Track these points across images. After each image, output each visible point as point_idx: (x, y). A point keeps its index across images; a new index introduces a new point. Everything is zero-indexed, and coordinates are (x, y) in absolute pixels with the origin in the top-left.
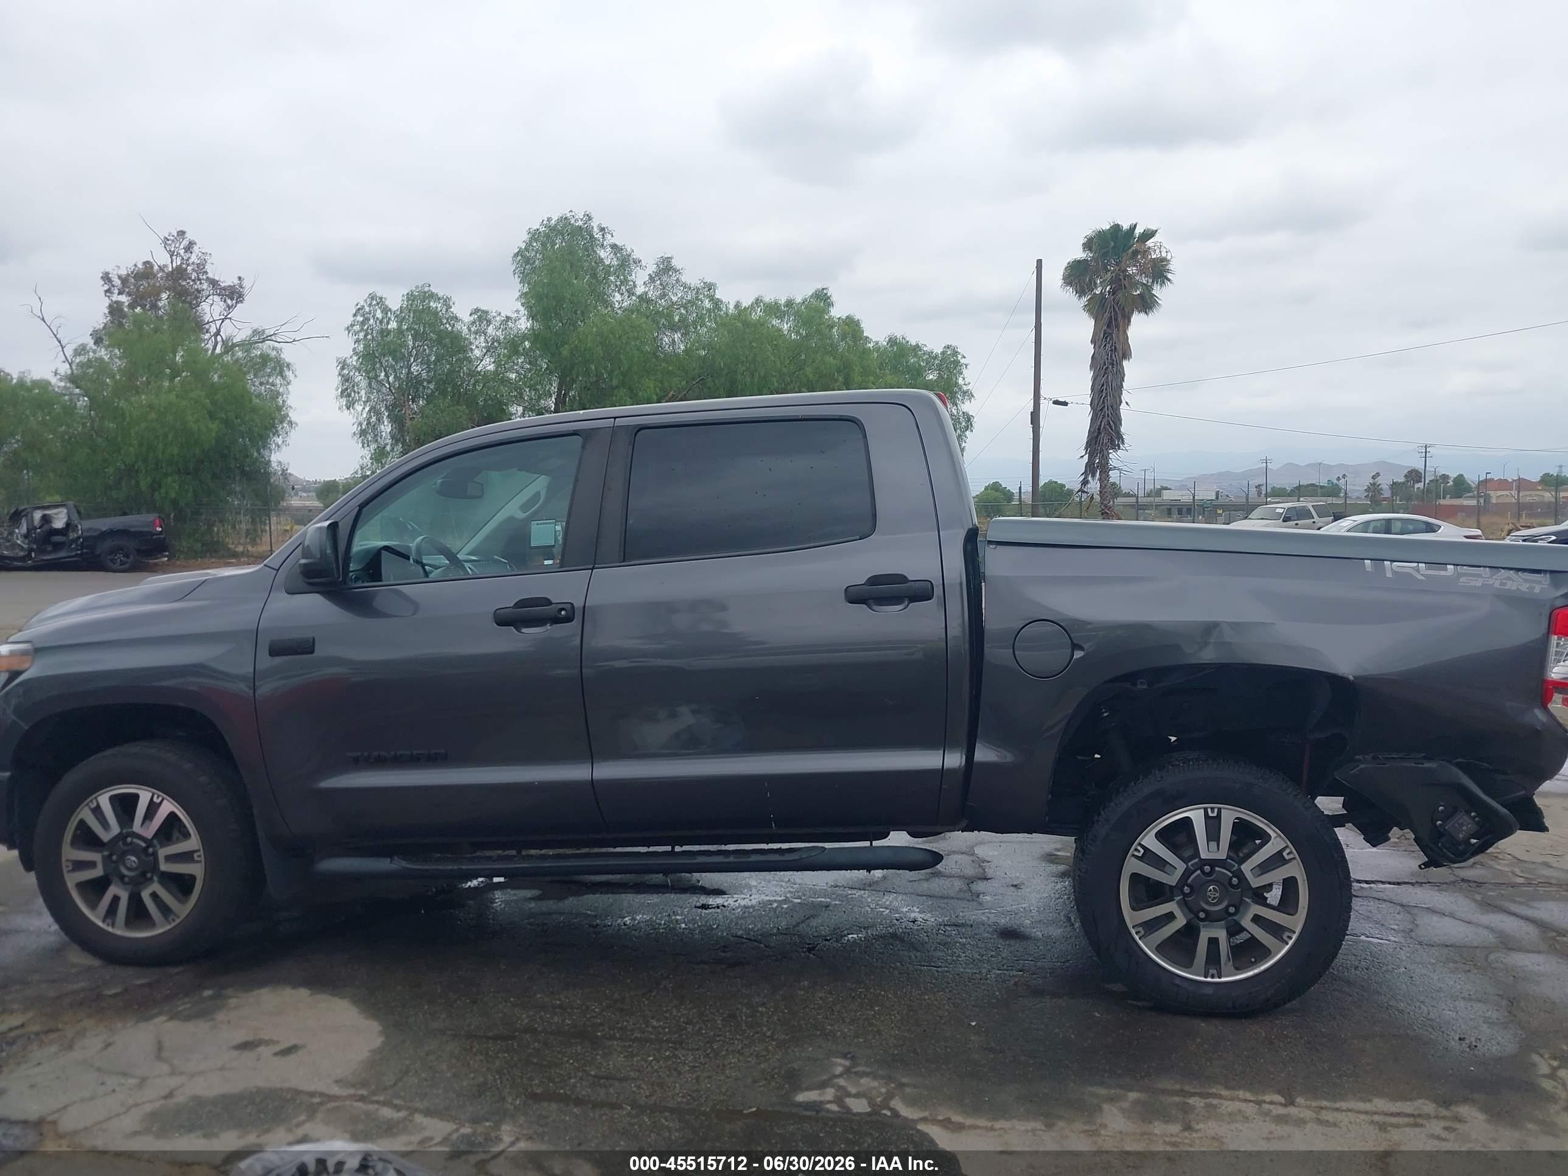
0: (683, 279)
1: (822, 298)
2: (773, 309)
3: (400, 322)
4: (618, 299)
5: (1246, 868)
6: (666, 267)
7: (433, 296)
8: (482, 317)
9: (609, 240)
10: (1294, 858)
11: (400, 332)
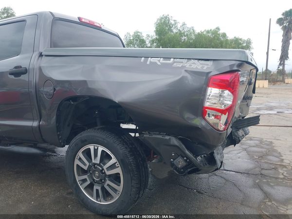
0: (187, 26)
1: (218, 29)
2: (208, 32)
3: (133, 37)
4: (175, 31)
5: (105, 167)
6: (184, 24)
7: (138, 32)
8: (148, 36)
9: (173, 19)
10: (118, 167)
11: (133, 39)
